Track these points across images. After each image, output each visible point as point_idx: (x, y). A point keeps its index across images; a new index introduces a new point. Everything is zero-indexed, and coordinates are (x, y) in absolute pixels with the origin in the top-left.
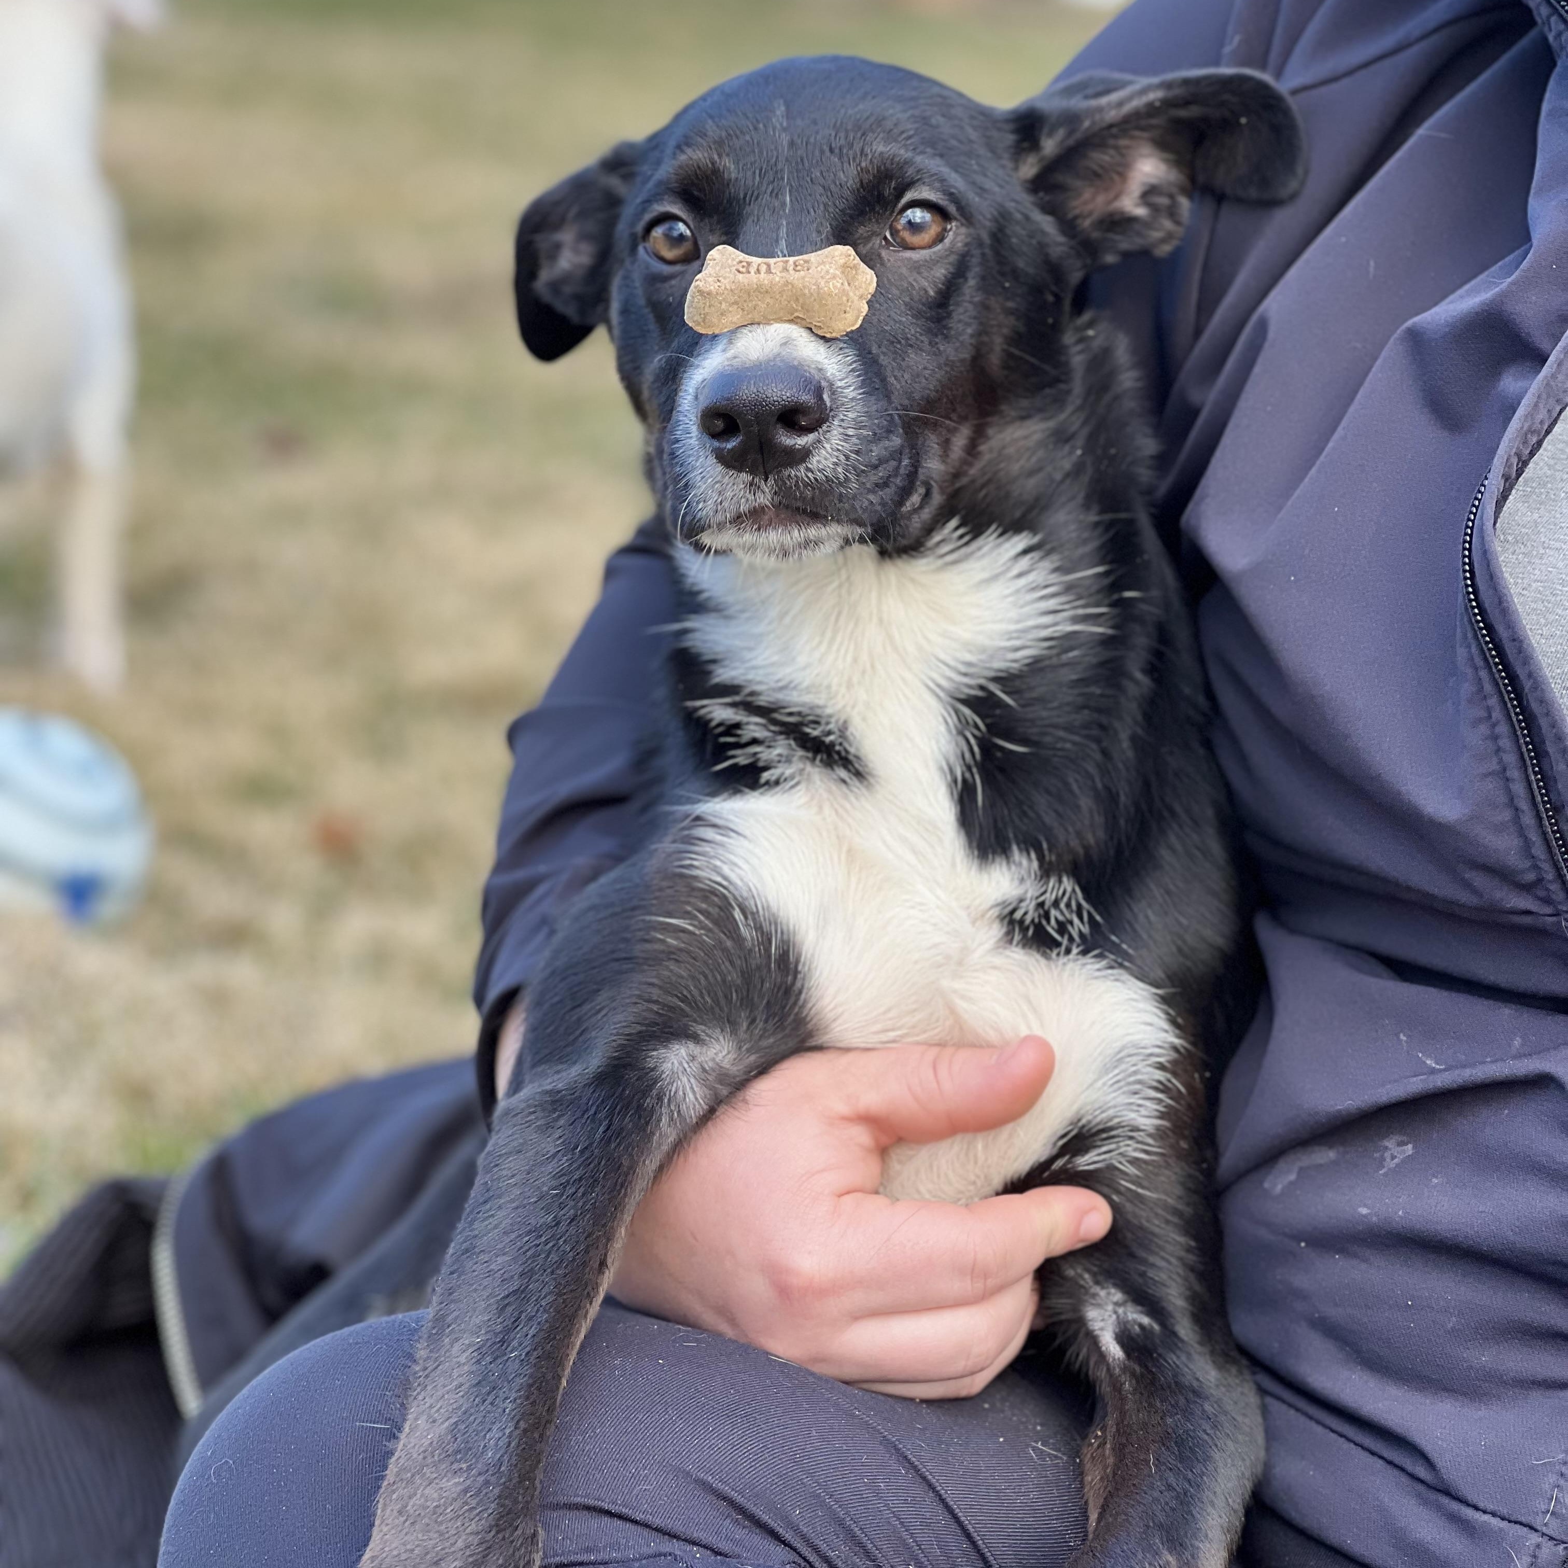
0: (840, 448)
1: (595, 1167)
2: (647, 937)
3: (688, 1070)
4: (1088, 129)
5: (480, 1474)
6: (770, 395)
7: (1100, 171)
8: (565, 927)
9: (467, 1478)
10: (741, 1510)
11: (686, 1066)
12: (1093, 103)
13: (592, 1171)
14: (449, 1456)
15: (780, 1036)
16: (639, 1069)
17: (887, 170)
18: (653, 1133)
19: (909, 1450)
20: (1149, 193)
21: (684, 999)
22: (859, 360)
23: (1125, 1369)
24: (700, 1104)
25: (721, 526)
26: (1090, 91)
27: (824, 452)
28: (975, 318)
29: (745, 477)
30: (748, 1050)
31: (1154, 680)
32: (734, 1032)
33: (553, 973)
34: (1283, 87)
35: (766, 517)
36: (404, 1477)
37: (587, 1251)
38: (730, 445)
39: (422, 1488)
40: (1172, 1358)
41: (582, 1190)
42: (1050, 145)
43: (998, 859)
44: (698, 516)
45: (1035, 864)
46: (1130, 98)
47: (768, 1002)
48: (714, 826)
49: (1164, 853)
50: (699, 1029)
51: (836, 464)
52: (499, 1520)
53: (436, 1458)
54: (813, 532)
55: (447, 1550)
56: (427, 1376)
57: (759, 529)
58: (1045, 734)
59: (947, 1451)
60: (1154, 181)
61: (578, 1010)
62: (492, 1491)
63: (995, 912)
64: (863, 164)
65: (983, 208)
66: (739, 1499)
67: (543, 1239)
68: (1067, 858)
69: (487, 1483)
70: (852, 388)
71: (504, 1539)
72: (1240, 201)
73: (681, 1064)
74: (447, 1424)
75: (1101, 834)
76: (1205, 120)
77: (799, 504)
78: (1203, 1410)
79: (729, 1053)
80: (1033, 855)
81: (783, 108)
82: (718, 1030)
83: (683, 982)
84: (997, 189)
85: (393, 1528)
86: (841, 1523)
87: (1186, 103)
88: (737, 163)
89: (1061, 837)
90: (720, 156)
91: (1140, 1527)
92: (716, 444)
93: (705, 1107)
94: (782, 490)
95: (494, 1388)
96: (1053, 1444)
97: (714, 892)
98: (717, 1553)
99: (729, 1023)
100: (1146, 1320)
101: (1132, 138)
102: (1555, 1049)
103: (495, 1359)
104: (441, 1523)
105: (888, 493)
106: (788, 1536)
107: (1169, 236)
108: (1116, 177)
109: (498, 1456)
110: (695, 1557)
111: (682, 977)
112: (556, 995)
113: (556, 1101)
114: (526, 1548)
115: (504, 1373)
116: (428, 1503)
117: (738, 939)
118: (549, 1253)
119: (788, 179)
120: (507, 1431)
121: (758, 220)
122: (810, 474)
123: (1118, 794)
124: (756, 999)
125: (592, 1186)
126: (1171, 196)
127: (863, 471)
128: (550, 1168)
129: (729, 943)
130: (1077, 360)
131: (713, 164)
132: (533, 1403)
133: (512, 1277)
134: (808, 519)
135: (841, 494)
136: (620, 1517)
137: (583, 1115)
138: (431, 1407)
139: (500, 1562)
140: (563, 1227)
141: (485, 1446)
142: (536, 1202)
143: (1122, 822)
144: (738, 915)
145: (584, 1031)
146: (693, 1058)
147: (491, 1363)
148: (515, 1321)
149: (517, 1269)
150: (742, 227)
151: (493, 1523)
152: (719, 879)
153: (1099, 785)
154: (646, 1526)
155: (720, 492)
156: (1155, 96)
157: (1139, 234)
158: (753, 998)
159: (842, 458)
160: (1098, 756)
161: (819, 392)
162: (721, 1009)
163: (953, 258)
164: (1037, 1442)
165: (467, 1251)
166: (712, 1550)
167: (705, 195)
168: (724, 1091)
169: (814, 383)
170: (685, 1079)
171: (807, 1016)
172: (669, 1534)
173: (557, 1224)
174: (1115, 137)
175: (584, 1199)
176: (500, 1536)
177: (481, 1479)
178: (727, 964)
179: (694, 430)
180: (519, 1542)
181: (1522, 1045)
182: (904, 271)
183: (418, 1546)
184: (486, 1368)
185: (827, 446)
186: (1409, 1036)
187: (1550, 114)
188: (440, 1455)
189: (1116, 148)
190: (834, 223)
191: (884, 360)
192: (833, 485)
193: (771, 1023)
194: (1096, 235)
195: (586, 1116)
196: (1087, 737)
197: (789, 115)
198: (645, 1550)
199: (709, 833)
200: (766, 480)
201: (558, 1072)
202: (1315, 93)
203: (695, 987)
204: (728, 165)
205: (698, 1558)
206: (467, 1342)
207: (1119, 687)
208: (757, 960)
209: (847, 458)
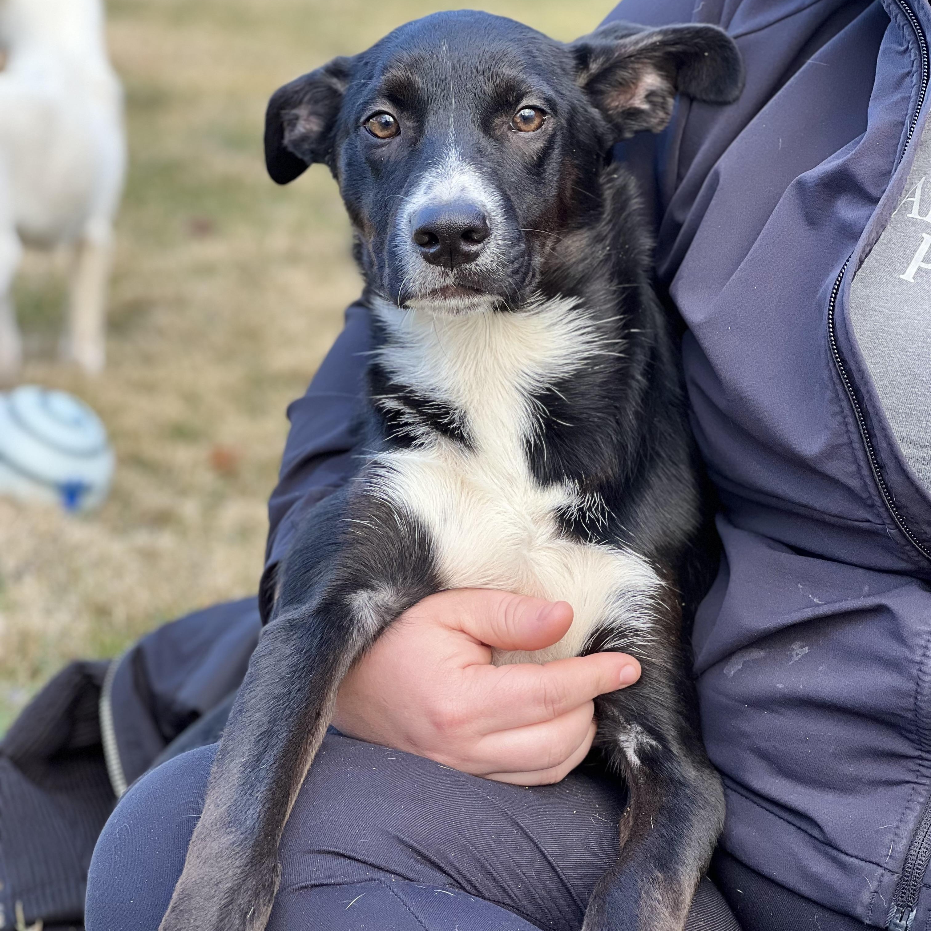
0: (495, 252)
1: (313, 660)
2: (345, 531)
3: (368, 605)
4: (616, 58)
5: (242, 834)
6: (457, 222)
7: (623, 82)
8: (303, 526)
9: (235, 836)
10: (420, 854)
11: (367, 602)
12: (621, 41)
13: (311, 663)
14: (225, 825)
15: (421, 587)
16: (341, 605)
17: (511, 85)
18: (348, 640)
19: (518, 819)
20: (650, 96)
21: (365, 566)
22: (502, 199)
23: (640, 771)
24: (375, 625)
25: (422, 297)
26: (620, 34)
27: (486, 255)
28: (559, 171)
29: (441, 269)
30: (403, 595)
31: (648, 380)
32: (395, 584)
33: (295, 552)
34: (729, 34)
35: (450, 292)
36: (200, 837)
37: (306, 707)
38: (432, 251)
39: (209, 843)
40: (668, 765)
41: (304, 673)
42: (594, 67)
43: (555, 484)
44: (409, 290)
45: (578, 486)
46: (642, 40)
47: (414, 567)
48: (384, 467)
49: (654, 480)
50: (374, 582)
51: (492, 261)
52: (252, 859)
53: (218, 826)
54: (476, 299)
55: (222, 877)
56: (216, 782)
57: (445, 298)
58: (582, 413)
59: (542, 819)
60: (654, 88)
61: (307, 573)
62: (248, 843)
63: (552, 514)
64: (498, 82)
65: (563, 106)
66: (420, 848)
67: (282, 702)
68: (596, 482)
69: (246, 838)
70: (499, 216)
71: (255, 870)
72: (704, 101)
73: (364, 601)
74: (224, 807)
75: (617, 470)
76: (684, 53)
77: (471, 285)
78: (686, 793)
79: (391, 596)
80: (576, 481)
81: (446, 45)
82: (385, 584)
83: (365, 556)
84: (568, 93)
85: (193, 866)
86: (478, 861)
87: (675, 43)
88: (422, 77)
89: (593, 471)
90: (412, 74)
91: (641, 858)
92: (423, 249)
93: (379, 627)
94: (460, 276)
95: (252, 786)
96: (605, 815)
97: (383, 505)
98: (406, 878)
99: (392, 580)
100: (654, 743)
101: (642, 63)
102: (888, 591)
103: (253, 770)
104: (220, 862)
105: (518, 277)
106: (447, 869)
107: (662, 121)
108: (632, 86)
109: (252, 824)
110: (391, 881)
111: (364, 553)
112: (296, 565)
113: (293, 625)
114: (269, 875)
115: (257, 778)
116: (213, 852)
117: (397, 531)
118: (285, 710)
119: (453, 88)
120: (258, 810)
121: (436, 113)
122: (477, 268)
123: (627, 445)
124: (407, 566)
125: (310, 672)
126: (664, 98)
127: (506, 265)
128: (287, 662)
129: (391, 534)
130: (608, 193)
131: (408, 79)
132: (274, 793)
133: (263, 724)
134: (474, 293)
135: (494, 279)
136: (349, 857)
137: (307, 633)
138: (217, 798)
139: (254, 883)
140: (293, 694)
141: (245, 818)
142: (278, 682)
143: (629, 463)
144: (396, 517)
145: (311, 585)
146: (370, 598)
147: (250, 772)
148: (265, 748)
149: (265, 719)
150: (427, 117)
151: (249, 861)
152: (385, 497)
153: (615, 441)
154: (364, 862)
155: (424, 277)
156: (656, 39)
157: (645, 121)
158: (405, 565)
159: (496, 257)
160: (614, 425)
161: (484, 218)
162: (387, 571)
163: (546, 137)
164: (595, 814)
165: (240, 711)
166: (403, 877)
167: (404, 98)
168: (388, 618)
169: (481, 214)
170: (366, 611)
171: (436, 575)
172: (378, 868)
173: (290, 693)
174: (632, 62)
175: (306, 679)
176: (254, 868)
177: (242, 836)
178: (390, 545)
179: (409, 241)
180: (265, 872)
181: (869, 590)
182: (521, 144)
183: (206, 875)
184: (248, 775)
185: (488, 251)
186: (803, 585)
187: (884, 51)
188: (220, 824)
189: (634, 69)
190: (482, 117)
191: (513, 198)
192: (491, 274)
193: (416, 579)
194: (620, 120)
195: (309, 633)
196: (609, 414)
197: (450, 49)
198: (363, 877)
199: (381, 471)
200: (452, 271)
201: (296, 609)
202: (749, 36)
203: (372, 559)
204: (418, 80)
205: (394, 882)
206: (237, 762)
207: (626, 384)
208: (407, 542)
209: (498, 257)
